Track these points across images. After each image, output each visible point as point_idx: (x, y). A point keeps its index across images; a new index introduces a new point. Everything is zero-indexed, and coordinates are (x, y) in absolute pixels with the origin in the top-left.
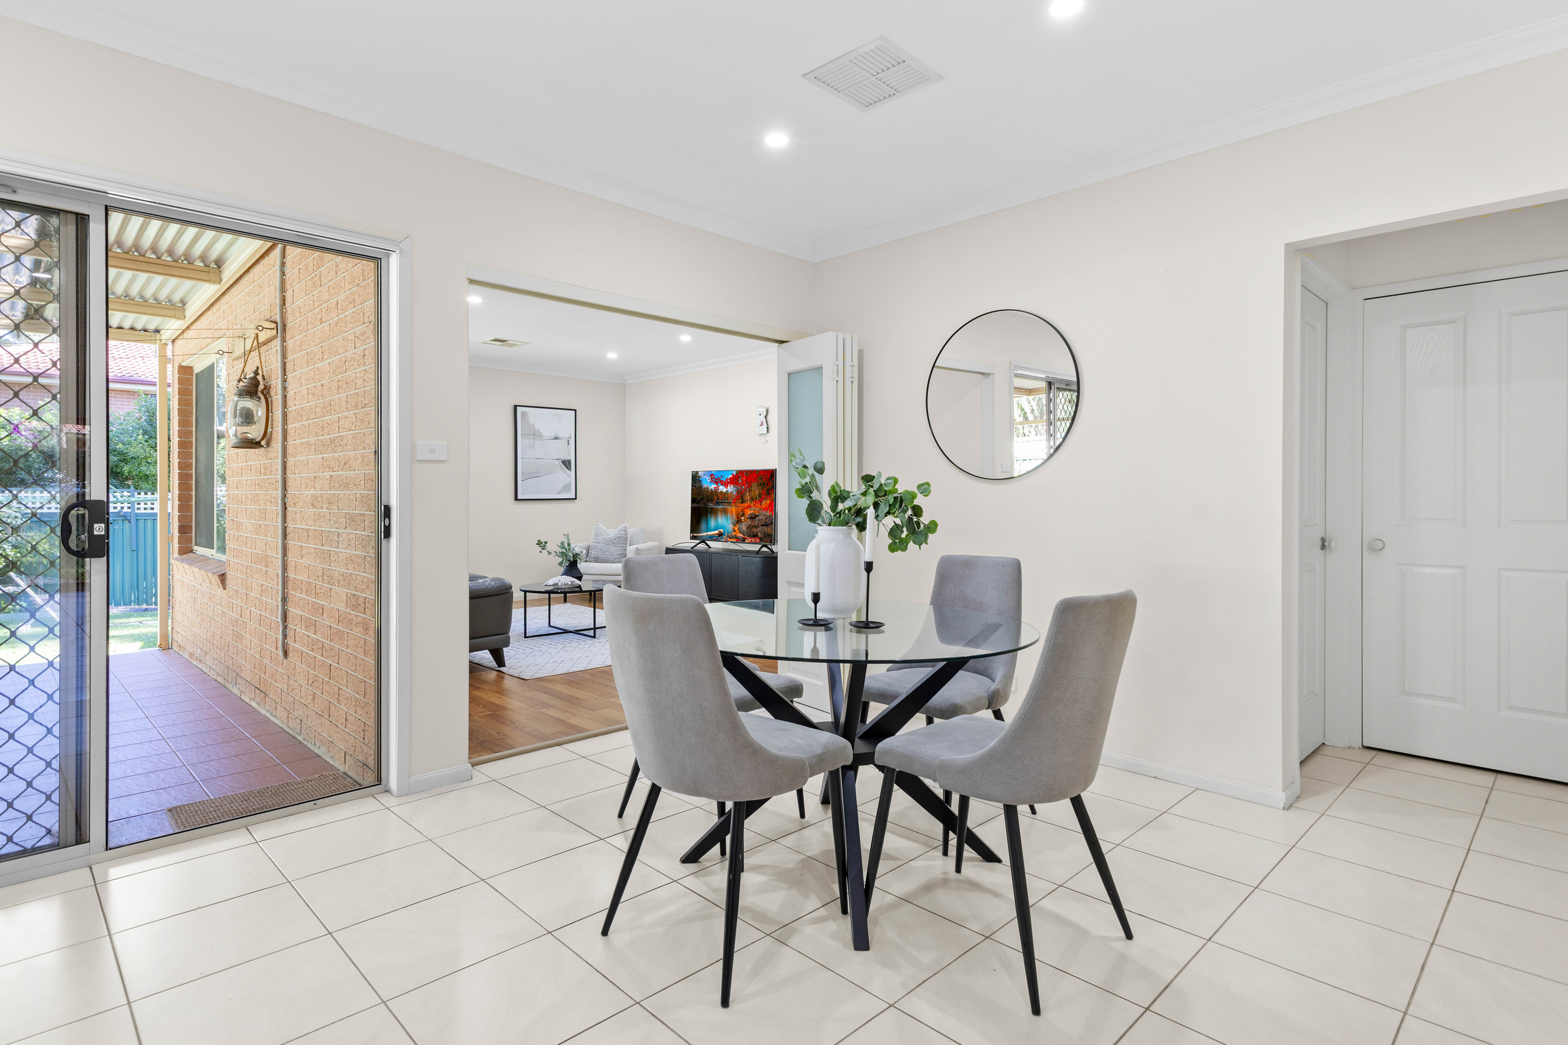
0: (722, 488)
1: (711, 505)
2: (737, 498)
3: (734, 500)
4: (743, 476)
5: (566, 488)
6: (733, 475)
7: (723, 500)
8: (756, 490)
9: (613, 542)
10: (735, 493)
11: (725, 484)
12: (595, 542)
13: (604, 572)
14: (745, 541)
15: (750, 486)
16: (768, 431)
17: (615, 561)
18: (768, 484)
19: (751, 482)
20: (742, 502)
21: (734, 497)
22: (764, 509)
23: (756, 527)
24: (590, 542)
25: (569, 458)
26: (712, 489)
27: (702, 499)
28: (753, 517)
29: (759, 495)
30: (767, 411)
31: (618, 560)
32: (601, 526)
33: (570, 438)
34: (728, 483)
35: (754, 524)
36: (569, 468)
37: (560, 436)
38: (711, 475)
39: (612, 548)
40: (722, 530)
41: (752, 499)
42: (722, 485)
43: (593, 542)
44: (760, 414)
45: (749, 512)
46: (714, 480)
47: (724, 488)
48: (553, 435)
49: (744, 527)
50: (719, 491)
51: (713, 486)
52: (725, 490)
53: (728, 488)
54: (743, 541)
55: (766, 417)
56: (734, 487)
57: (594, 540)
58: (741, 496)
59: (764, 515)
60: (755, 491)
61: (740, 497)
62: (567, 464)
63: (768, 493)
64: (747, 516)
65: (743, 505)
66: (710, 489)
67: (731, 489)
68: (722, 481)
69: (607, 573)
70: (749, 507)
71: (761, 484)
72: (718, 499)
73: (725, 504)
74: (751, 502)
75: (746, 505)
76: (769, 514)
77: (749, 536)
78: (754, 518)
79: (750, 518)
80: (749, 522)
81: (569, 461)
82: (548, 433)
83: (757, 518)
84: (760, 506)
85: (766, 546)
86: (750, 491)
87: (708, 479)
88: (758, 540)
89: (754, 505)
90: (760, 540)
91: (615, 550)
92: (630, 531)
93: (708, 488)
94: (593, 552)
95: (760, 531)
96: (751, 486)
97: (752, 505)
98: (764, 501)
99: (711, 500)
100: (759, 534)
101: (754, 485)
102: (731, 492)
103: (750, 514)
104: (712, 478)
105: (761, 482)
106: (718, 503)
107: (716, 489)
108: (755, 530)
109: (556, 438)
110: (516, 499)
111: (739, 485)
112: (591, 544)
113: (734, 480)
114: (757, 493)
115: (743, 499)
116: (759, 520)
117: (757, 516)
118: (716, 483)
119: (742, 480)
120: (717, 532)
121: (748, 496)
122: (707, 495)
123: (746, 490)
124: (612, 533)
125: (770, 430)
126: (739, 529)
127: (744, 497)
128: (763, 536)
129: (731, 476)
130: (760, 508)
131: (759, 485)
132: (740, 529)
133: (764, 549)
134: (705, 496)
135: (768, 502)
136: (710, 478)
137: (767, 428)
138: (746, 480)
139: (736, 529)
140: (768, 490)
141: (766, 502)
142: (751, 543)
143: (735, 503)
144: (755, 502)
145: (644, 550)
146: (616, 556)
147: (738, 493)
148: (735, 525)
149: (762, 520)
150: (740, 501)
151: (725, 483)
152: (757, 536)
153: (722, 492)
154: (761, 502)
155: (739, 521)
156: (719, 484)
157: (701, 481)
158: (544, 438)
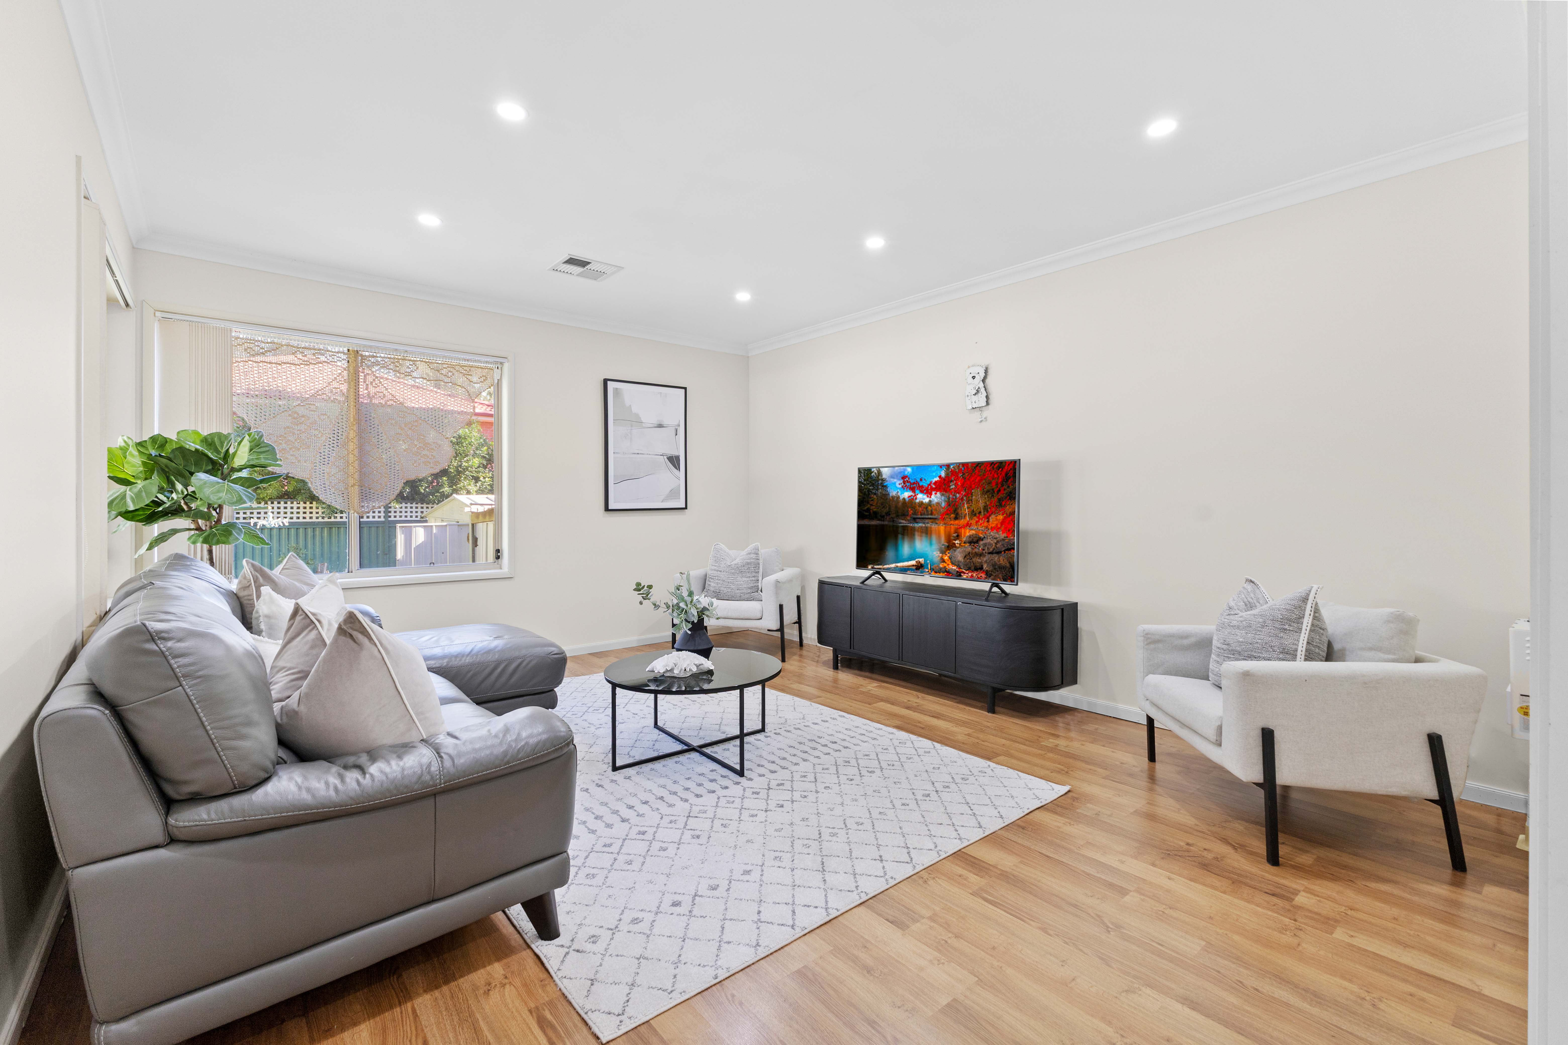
0: (922, 498)
1: (903, 522)
2: (947, 512)
3: (942, 515)
4: (957, 478)
5: (673, 494)
6: (940, 477)
7: (924, 514)
8: (979, 500)
9: (740, 570)
10: (943, 505)
11: (928, 491)
12: (715, 570)
13: (730, 615)
14: (960, 576)
15: (969, 494)
16: (988, 403)
17: (743, 597)
18: (999, 491)
19: (970, 488)
20: (956, 518)
21: (942, 511)
22: (992, 529)
23: (980, 555)
24: (708, 568)
25: (677, 454)
26: (904, 499)
27: (888, 514)
28: (974, 541)
29: (985, 508)
30: (986, 372)
31: (747, 596)
32: (723, 546)
33: (679, 425)
34: (932, 489)
35: (976, 550)
36: (677, 467)
37: (665, 423)
38: (903, 478)
39: (739, 579)
40: (921, 560)
41: (973, 514)
42: (922, 492)
43: (712, 570)
44: (974, 377)
45: (968, 533)
46: (908, 484)
47: (925, 496)
48: (655, 421)
49: (959, 555)
50: (917, 501)
51: (906, 494)
52: (926, 500)
53: (933, 496)
54: (958, 576)
55: (984, 381)
56: (942, 495)
57: (713, 568)
58: (954, 508)
59: (994, 537)
60: (977, 501)
61: (953, 510)
62: (674, 461)
63: (1001, 505)
64: (964, 539)
65: (957, 522)
66: (901, 498)
67: (936, 498)
68: (922, 486)
69: (734, 615)
70: (968, 525)
71: (988, 491)
72: (915, 513)
73: (927, 521)
74: (971, 518)
75: (963, 522)
76: (1001, 535)
77: (969, 569)
78: (977, 542)
79: (970, 543)
80: (968, 548)
81: (678, 458)
82: (649, 418)
83: (981, 543)
84: (986, 524)
85: (997, 586)
86: (969, 501)
87: (898, 483)
88: (983, 575)
89: (977, 522)
90: (987, 574)
91: (743, 582)
92: (762, 552)
93: (898, 497)
94: (712, 584)
95: (986, 562)
96: (971, 494)
97: (973, 522)
98: (993, 516)
99: (904, 515)
100: (985, 566)
101: (977, 494)
102: (938, 503)
103: (970, 536)
104: (904, 482)
105: (987, 488)
106: (915, 520)
107: (912, 499)
108: (977, 560)
109: (660, 426)
110: (607, 509)
111: (951, 492)
112: (709, 572)
113: (941, 486)
114: (981, 504)
115: (957, 514)
116: (985, 545)
117: (981, 539)
118: (913, 489)
119: (956, 484)
120: (913, 562)
121: (965, 509)
122: (896, 507)
123: (962, 499)
124: (738, 556)
125: (991, 401)
126: (950, 558)
127: (959, 511)
128: (991, 568)
129: (937, 479)
130: (987, 527)
131: (984, 493)
132: (953, 559)
133: (995, 589)
134: (893, 509)
135: (1001, 517)
136: (902, 481)
137: (987, 397)
138: (963, 485)
139: (946, 558)
140: (999, 500)
141: (996, 519)
142: (971, 579)
143: (943, 519)
144: (978, 518)
145: (784, 583)
146: (745, 591)
147: (948, 504)
148: (943, 552)
149: (990, 544)
150: (953, 516)
151: (927, 489)
152: (981, 568)
153: (921, 503)
154: (987, 518)
155: (950, 546)
156: (917, 492)
157: (886, 486)
158: (644, 425)
